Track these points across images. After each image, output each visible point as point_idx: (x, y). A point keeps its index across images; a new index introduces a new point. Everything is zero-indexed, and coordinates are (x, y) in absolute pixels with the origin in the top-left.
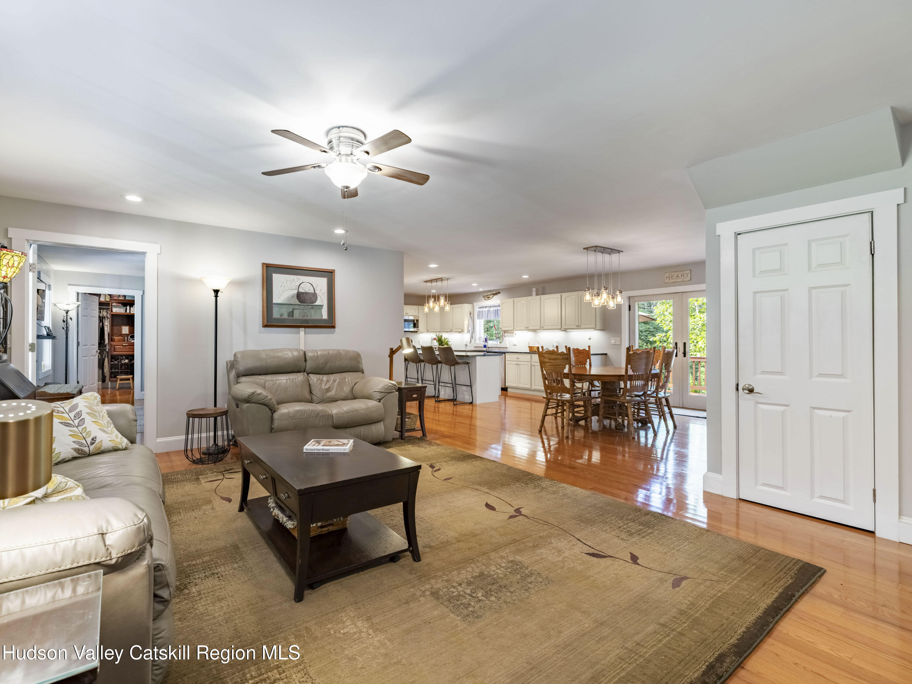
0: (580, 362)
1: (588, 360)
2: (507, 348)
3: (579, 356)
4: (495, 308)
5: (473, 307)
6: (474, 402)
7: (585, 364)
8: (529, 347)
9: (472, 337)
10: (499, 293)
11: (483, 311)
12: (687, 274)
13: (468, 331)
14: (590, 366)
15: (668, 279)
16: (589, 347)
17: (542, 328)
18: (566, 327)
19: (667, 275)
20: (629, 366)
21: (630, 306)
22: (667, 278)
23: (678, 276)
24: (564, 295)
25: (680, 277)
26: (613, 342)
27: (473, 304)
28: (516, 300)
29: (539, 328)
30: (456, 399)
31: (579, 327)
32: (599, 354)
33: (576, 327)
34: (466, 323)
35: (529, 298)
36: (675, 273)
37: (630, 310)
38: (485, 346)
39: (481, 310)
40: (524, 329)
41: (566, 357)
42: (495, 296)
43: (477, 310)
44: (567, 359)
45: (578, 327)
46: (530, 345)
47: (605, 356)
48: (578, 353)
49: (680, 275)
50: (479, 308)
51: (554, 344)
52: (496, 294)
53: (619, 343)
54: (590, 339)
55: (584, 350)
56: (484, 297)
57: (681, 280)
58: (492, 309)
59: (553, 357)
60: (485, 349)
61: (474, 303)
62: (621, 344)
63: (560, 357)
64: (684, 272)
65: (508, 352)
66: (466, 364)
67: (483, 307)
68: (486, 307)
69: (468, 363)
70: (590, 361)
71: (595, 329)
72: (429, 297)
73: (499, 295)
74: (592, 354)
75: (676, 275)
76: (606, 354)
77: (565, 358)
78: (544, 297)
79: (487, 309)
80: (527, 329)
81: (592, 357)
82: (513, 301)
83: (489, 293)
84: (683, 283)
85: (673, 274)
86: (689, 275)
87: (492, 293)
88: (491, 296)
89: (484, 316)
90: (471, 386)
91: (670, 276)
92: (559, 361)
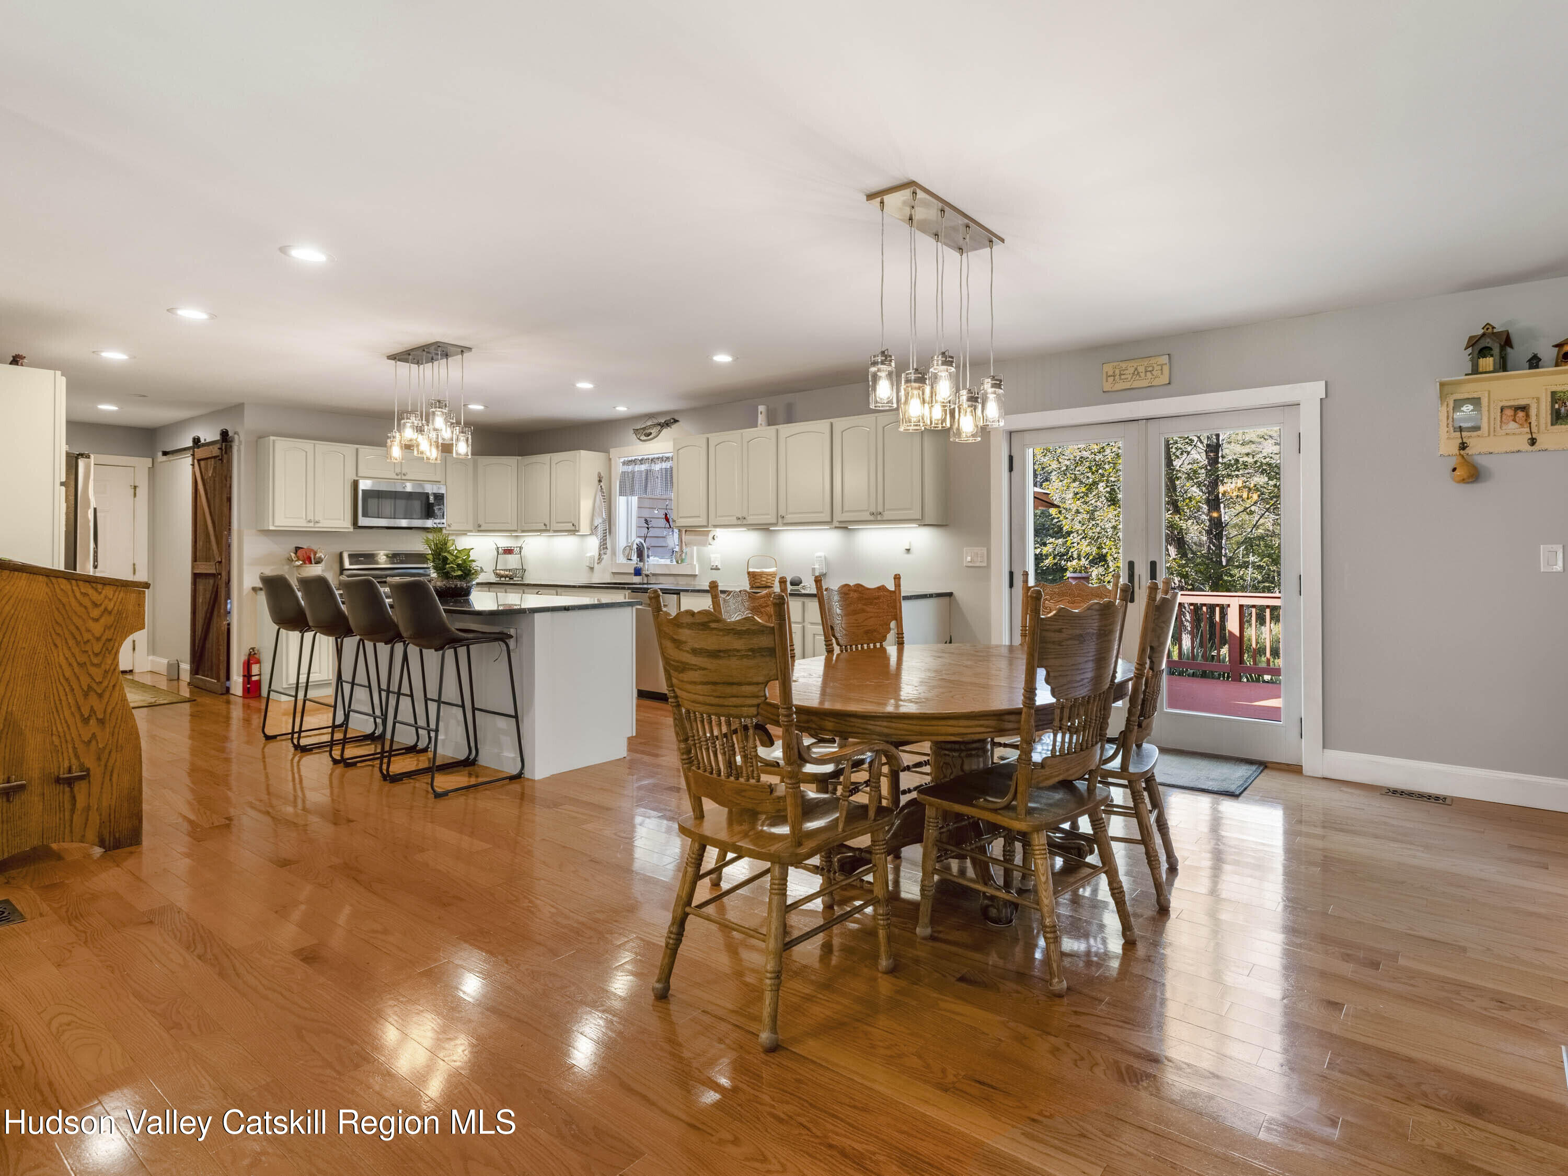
0: (867, 632)
1: (893, 624)
2: (695, 576)
3: (863, 611)
4: (664, 465)
5: (610, 460)
6: (527, 774)
7: (884, 638)
8: (749, 573)
9: (603, 546)
10: (676, 421)
11: (633, 472)
12: (1162, 365)
13: (594, 530)
14: (900, 643)
15: (1111, 379)
16: (897, 578)
17: (780, 520)
18: (846, 517)
19: (1108, 368)
20: (1041, 673)
21: (1011, 458)
22: (1108, 376)
23: (1136, 373)
24: (841, 423)
25: (1142, 375)
26: (969, 559)
27: (607, 452)
28: (715, 438)
29: (774, 521)
30: (475, 760)
31: (879, 518)
32: (931, 596)
33: (872, 518)
34: (586, 506)
35: (749, 432)
36: (1130, 364)
37: (1011, 469)
38: (638, 572)
39: (630, 468)
40: (735, 522)
41: (765, 641)
42: (665, 431)
43: (619, 468)
44: (771, 652)
45: (877, 518)
46: (751, 570)
47: (947, 599)
48: (860, 599)
49: (1141, 369)
50: (624, 463)
51: (817, 566)
52: (667, 424)
53: (984, 564)
54: (908, 550)
55: (882, 588)
56: (636, 431)
57: (1145, 383)
58: (657, 467)
59: (710, 642)
60: (637, 579)
61: (612, 451)
62: (988, 566)
63: (738, 644)
64: (1153, 361)
65: (687, 591)
66: (496, 640)
67: (634, 462)
68: (642, 461)
69: (503, 638)
70: (900, 626)
71: (923, 523)
72: (403, 414)
73: (675, 426)
74: (907, 598)
75: (1131, 370)
76: (950, 595)
77: (761, 650)
78: (785, 429)
79: (643, 467)
80: (742, 522)
81: (906, 606)
82: (705, 441)
83: (649, 423)
84: (1150, 392)
85: (1124, 365)
86: (1166, 369)
87: (656, 421)
88: (654, 431)
89: (637, 487)
90: (516, 717)
91: (1117, 372)
92: (734, 663)
